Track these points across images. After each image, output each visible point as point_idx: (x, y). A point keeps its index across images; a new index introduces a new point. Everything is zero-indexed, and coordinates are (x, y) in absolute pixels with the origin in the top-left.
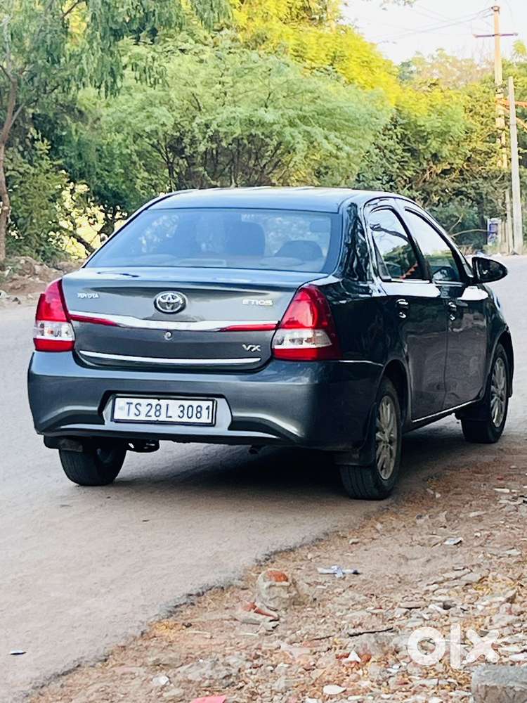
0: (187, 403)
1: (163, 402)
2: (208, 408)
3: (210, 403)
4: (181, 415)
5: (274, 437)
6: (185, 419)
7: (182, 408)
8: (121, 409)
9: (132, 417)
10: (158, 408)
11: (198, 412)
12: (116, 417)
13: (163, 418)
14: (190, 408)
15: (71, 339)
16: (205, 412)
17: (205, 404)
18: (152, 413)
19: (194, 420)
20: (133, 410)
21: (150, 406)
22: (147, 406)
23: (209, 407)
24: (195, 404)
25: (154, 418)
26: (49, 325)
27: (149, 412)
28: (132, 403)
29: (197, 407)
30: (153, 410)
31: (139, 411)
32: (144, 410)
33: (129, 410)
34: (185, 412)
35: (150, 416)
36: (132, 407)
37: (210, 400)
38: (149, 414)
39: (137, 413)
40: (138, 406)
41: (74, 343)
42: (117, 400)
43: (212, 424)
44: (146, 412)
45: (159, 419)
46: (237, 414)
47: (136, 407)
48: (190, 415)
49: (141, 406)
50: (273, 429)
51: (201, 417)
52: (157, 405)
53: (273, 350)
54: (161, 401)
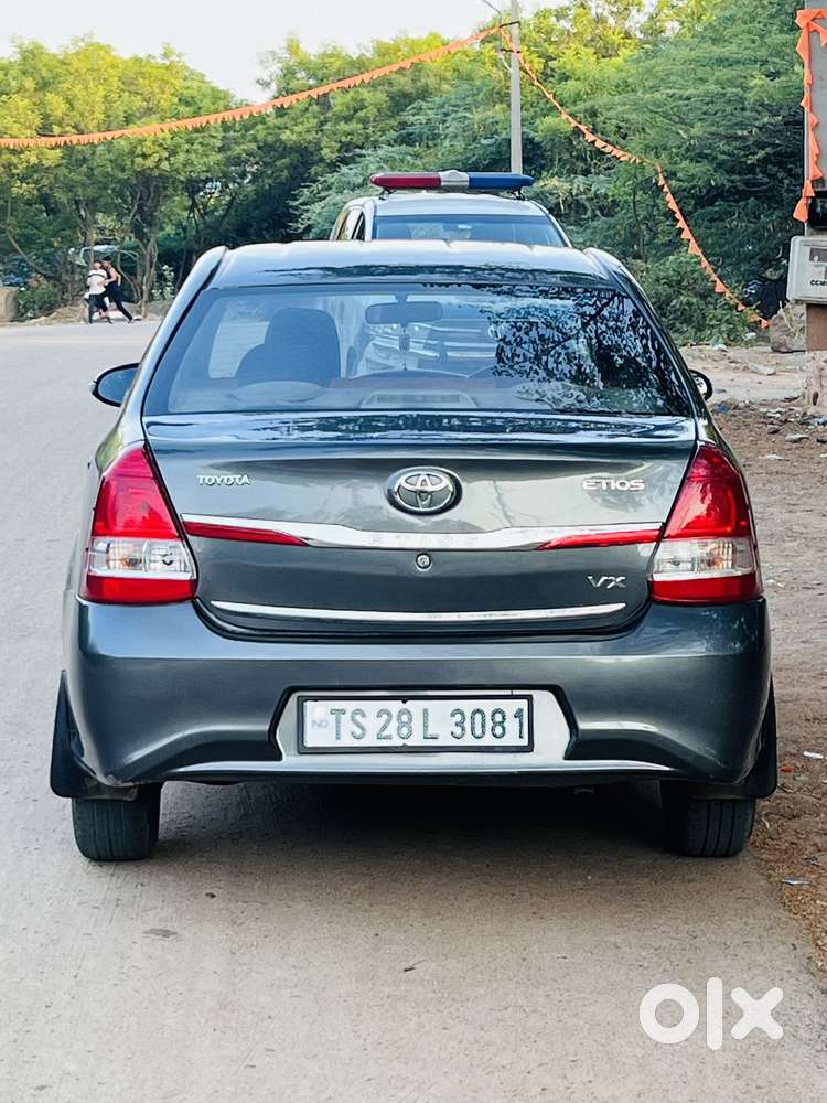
0: (468, 706)
1: (415, 707)
2: (518, 715)
3: (524, 704)
4: (458, 731)
5: (667, 768)
6: (469, 740)
7: (458, 718)
8: (319, 724)
9: (347, 742)
10: (405, 718)
11: (495, 724)
12: (309, 742)
13: (417, 740)
14: (478, 716)
15: (186, 577)
16: (512, 725)
17: (510, 707)
18: (392, 729)
19: (488, 740)
20: (347, 727)
21: (385, 717)
22: (379, 716)
23: (521, 711)
24: (488, 706)
25: (397, 742)
26: (122, 547)
27: (384, 727)
28: (343, 712)
29: (493, 714)
30: (394, 724)
31: (359, 725)
32: (373, 724)
33: (338, 727)
34: (467, 724)
35: (389, 737)
36: (345, 719)
37: (521, 697)
38: (384, 734)
39: (359, 732)
40: (358, 717)
41: (193, 583)
42: (308, 704)
43: (529, 748)
44: (377, 730)
45: (410, 742)
46: (583, 725)
47: (353, 719)
48: (478, 732)
49: (364, 715)
50: (664, 752)
51: (503, 735)
52: (401, 713)
53: (652, 584)
54: (410, 703)
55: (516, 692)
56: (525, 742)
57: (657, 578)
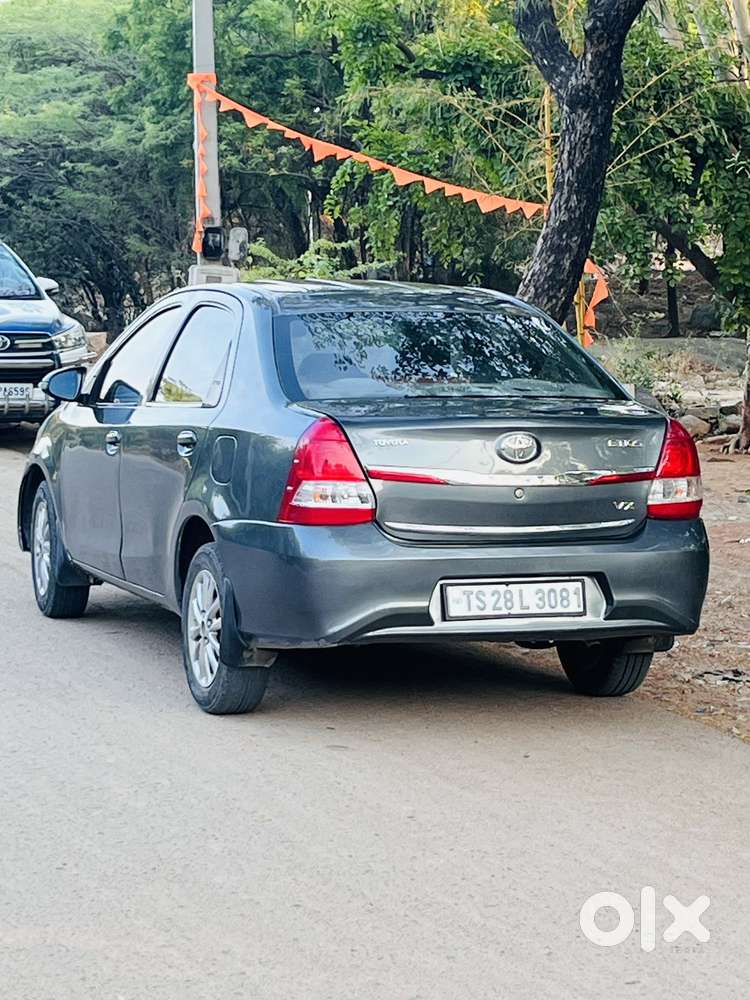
0: (546, 587)
1: (514, 588)
2: (575, 592)
3: (579, 584)
4: (541, 603)
5: (661, 624)
6: (547, 610)
7: (540, 595)
8: (458, 602)
9: (475, 611)
10: (508, 596)
11: (563, 598)
12: (450, 613)
13: (516, 609)
14: (552, 595)
15: (369, 507)
16: (573, 599)
17: (570, 586)
18: (501, 603)
19: (559, 609)
20: (475, 602)
21: (496, 596)
22: (493, 595)
23: (577, 589)
24: (558, 587)
25: (505, 612)
27: (496, 603)
28: (471, 593)
29: (562, 592)
30: (502, 600)
31: (482, 601)
32: (490, 600)
33: (469, 602)
35: (500, 609)
36: (473, 597)
37: (577, 580)
38: (497, 606)
39: (482, 606)
40: (481, 596)
41: (374, 511)
42: (449, 589)
43: (584, 614)
44: (493, 603)
45: (513, 612)
46: (616, 598)
47: (478, 598)
48: (553, 603)
49: (484, 595)
50: (662, 614)
51: (568, 605)
52: (506, 592)
53: (648, 506)
54: (510, 586)
55: (573, 578)
56: (581, 610)
57: (650, 503)
